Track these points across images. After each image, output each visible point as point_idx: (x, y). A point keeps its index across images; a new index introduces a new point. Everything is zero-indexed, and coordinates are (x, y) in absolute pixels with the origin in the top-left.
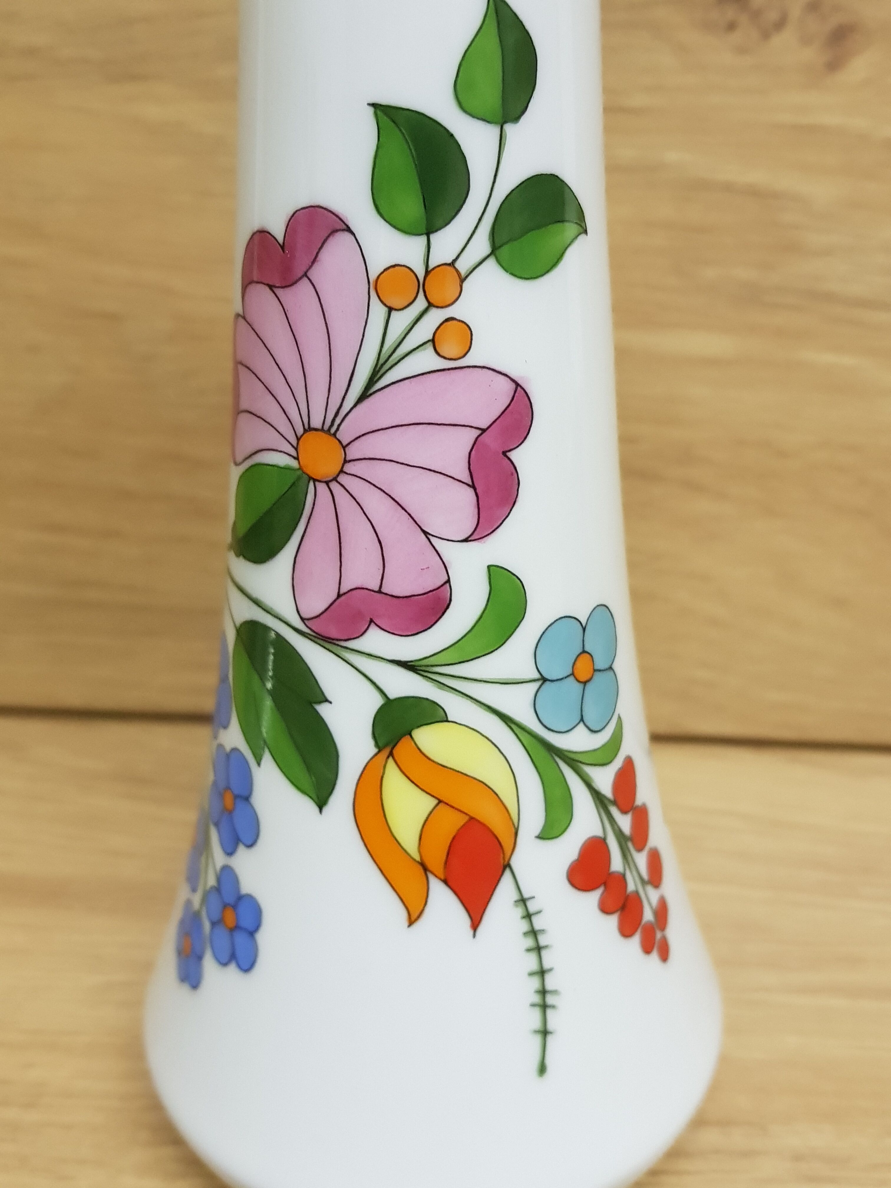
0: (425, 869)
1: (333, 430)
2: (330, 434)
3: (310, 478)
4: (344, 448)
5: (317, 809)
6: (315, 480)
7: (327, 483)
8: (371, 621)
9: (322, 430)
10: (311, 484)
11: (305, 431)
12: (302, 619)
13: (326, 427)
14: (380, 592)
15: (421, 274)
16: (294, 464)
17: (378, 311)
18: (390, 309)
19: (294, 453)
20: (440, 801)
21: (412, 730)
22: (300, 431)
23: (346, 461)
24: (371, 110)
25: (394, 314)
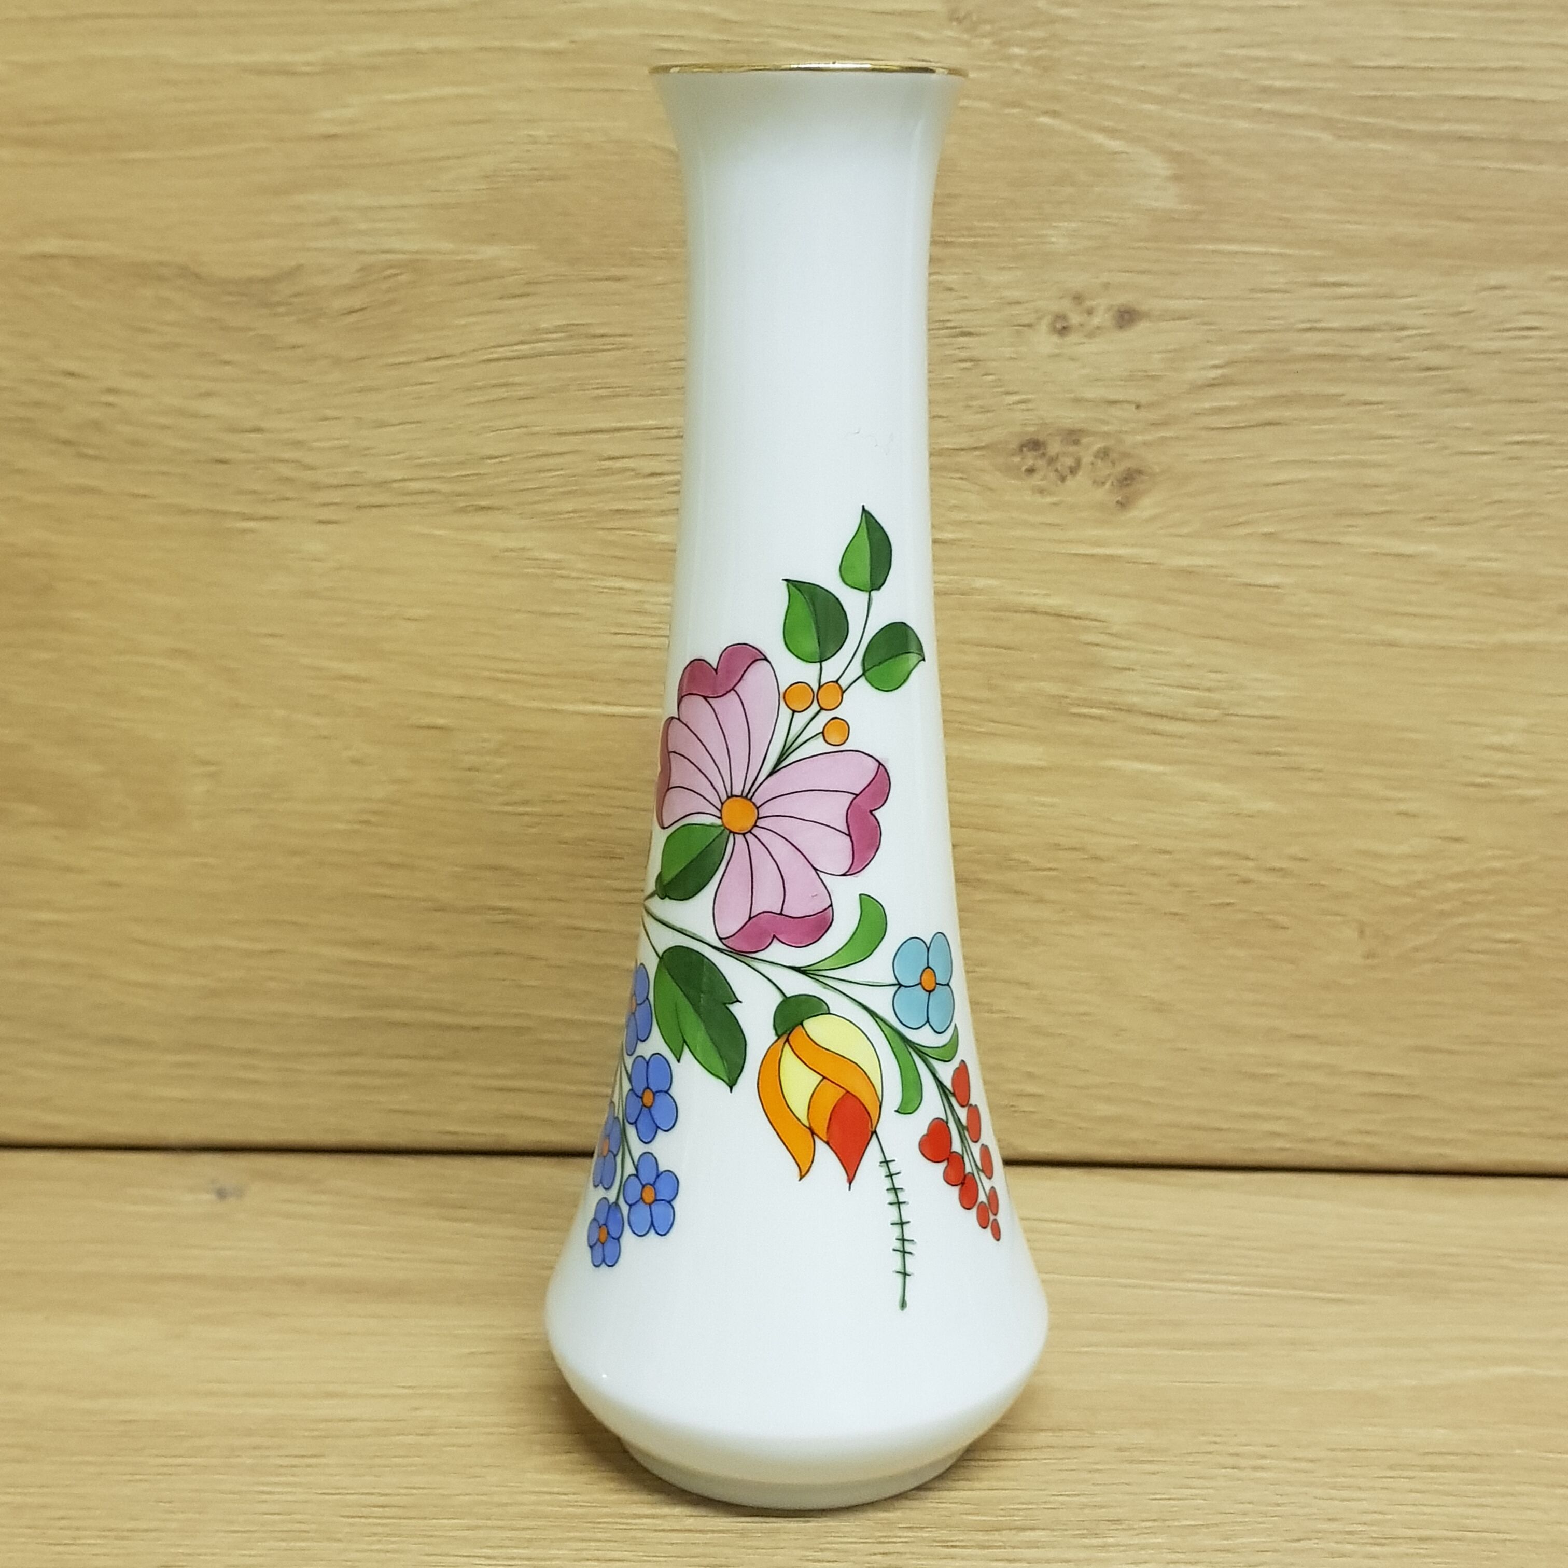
1: (749, 796)
2: (749, 799)
3: (731, 832)
4: (758, 808)
5: (729, 1089)
6: (734, 833)
7: (744, 834)
8: (774, 937)
9: (741, 796)
10: (731, 836)
11: (728, 797)
12: (720, 939)
13: (744, 794)
14: (781, 914)
15: (815, 688)
16: (718, 821)
17: (785, 713)
18: (794, 712)
19: (719, 814)
21: (804, 1021)
22: (724, 797)
23: (758, 818)
24: (785, 583)
25: (796, 714)
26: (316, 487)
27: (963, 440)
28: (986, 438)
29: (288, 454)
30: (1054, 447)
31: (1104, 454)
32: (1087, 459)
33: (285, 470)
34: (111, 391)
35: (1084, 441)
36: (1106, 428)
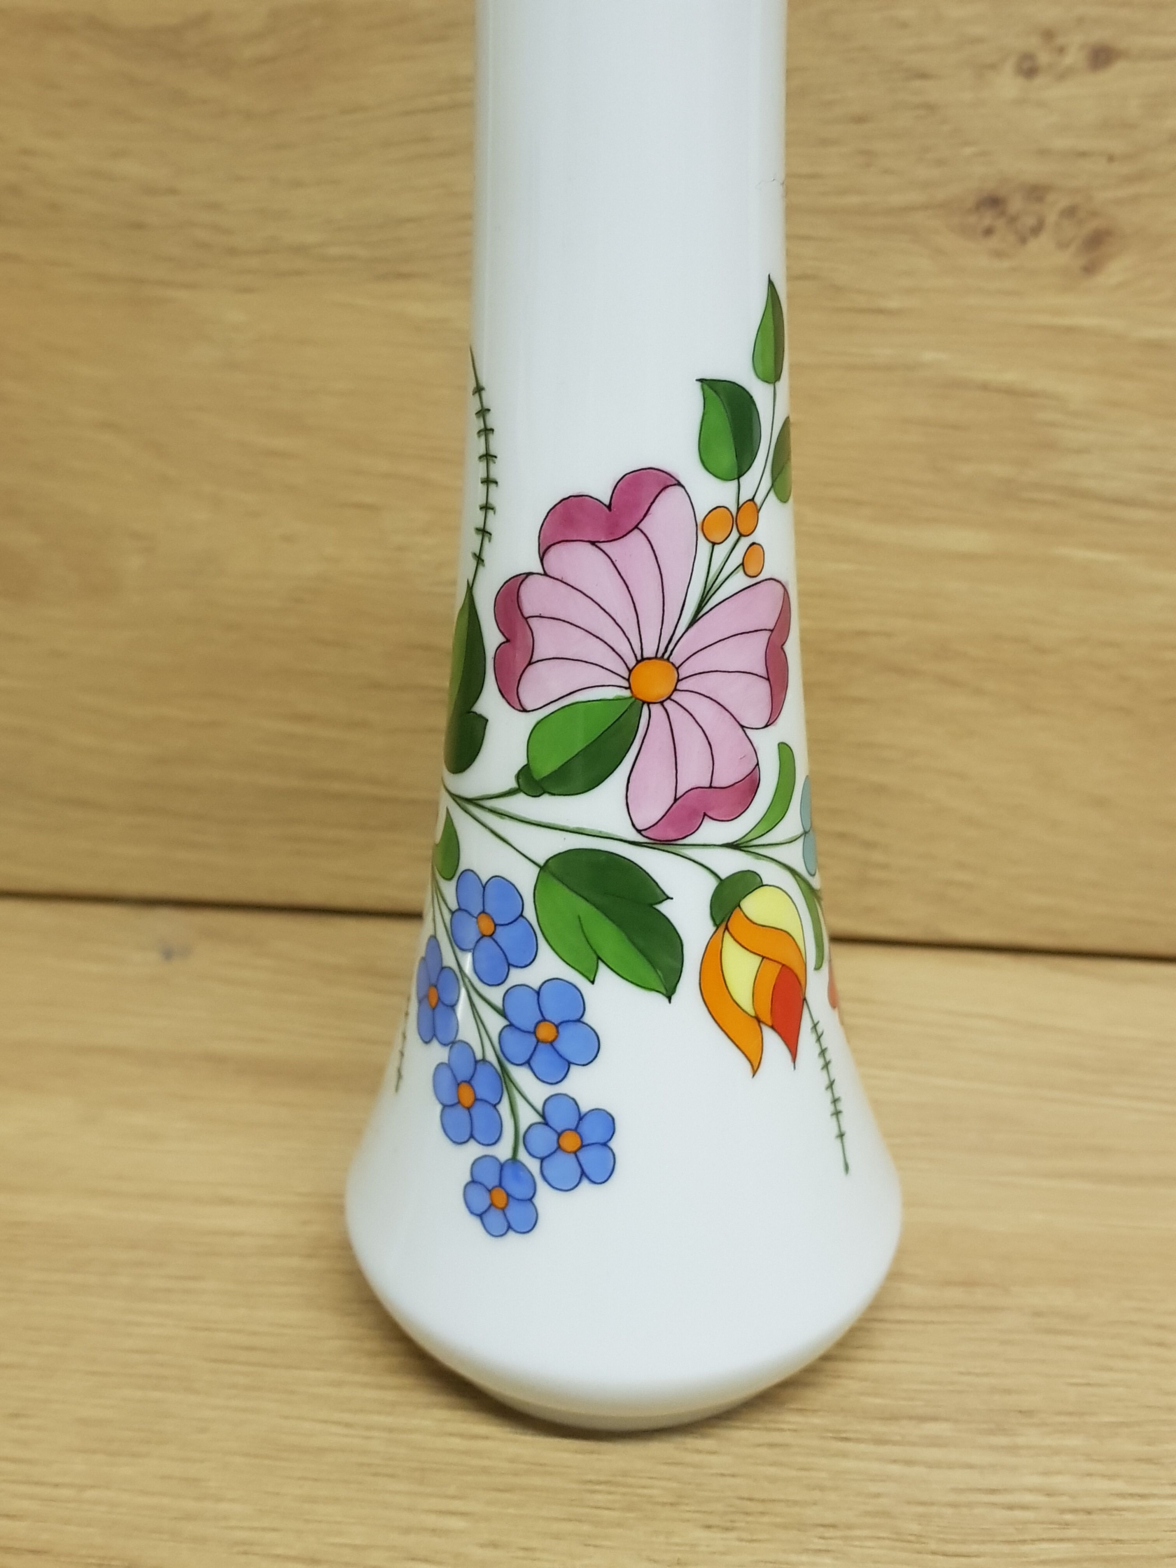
0: (759, 1021)
1: (666, 656)
2: (665, 660)
3: (644, 702)
4: (677, 669)
5: (667, 1000)
6: (649, 704)
7: (662, 703)
8: (705, 815)
9: (656, 657)
10: (645, 708)
11: (638, 662)
12: (639, 831)
13: (660, 655)
14: (711, 787)
15: (734, 511)
16: (627, 693)
17: (704, 546)
18: (714, 544)
19: (626, 684)
20: (763, 957)
21: (740, 901)
22: (632, 662)
23: (679, 680)
24: (699, 384)
25: (716, 547)
27: (914, 197)
28: (941, 195)
29: (205, 217)
30: (1016, 205)
31: (1070, 212)
32: (1052, 218)
35: (1050, 197)
36: (1073, 183)
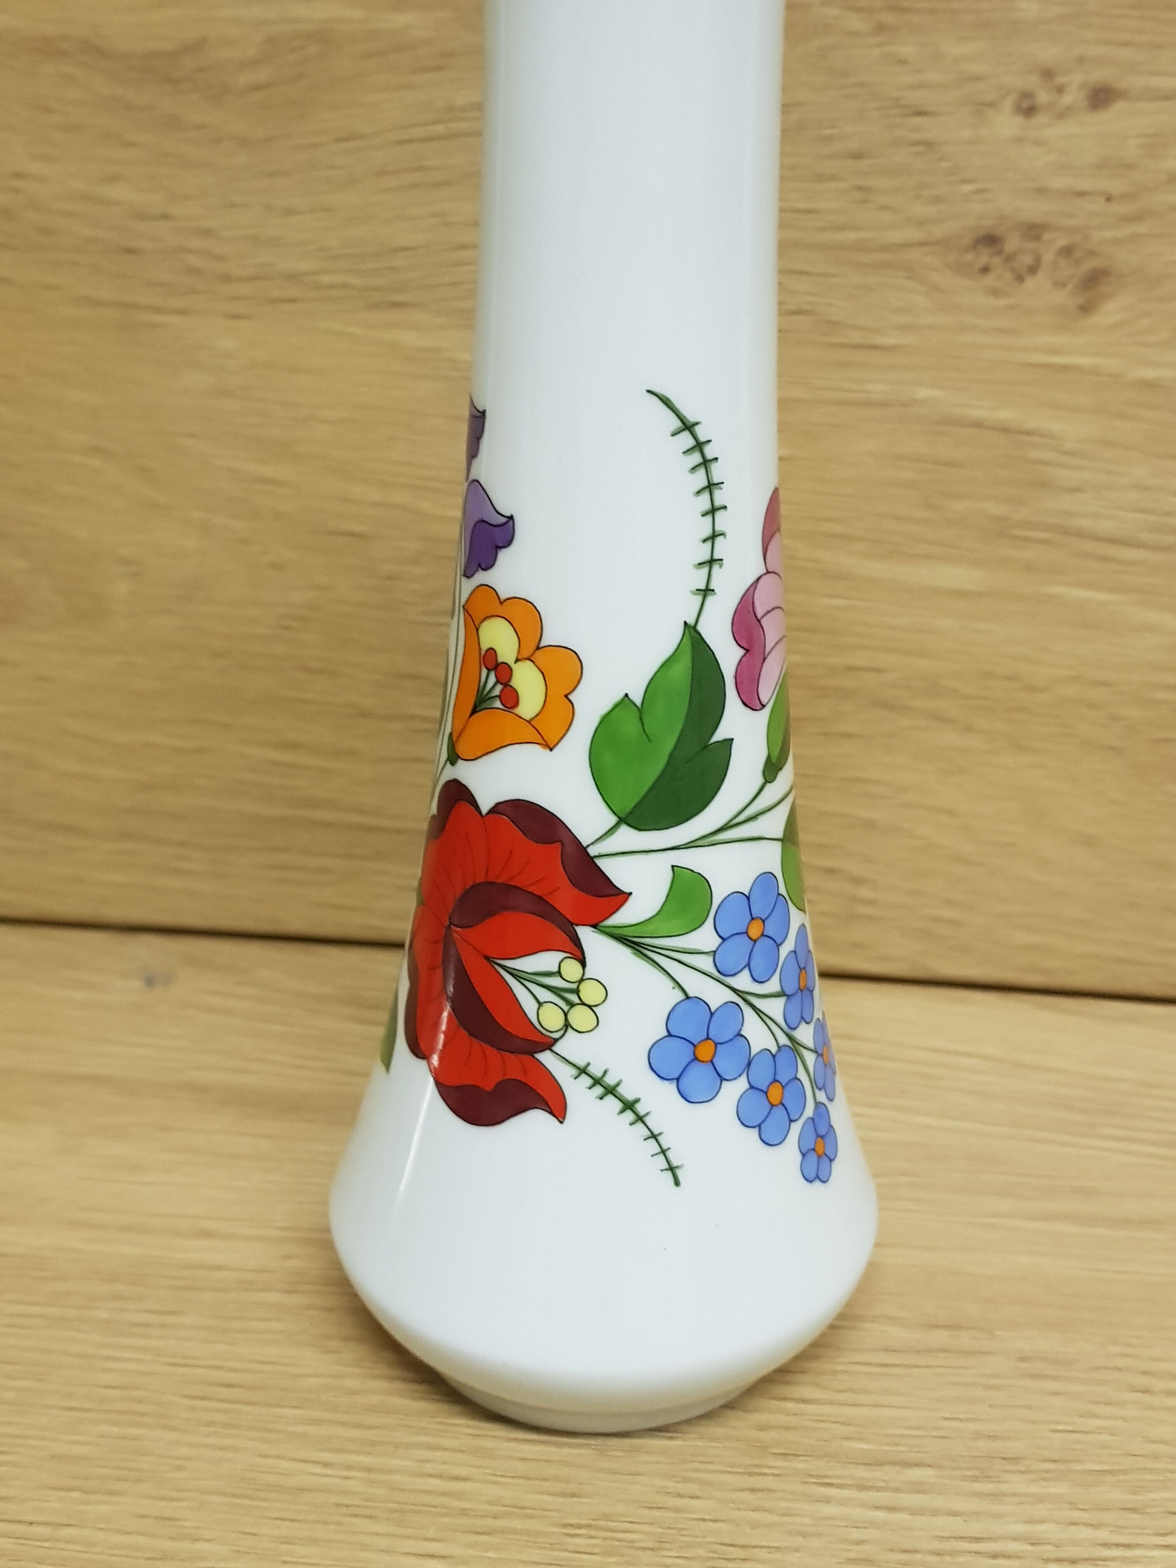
26: (226, 278)
27: (913, 234)
28: (938, 232)
29: (198, 243)
30: (1012, 243)
31: (1067, 251)
32: (1048, 258)
33: (194, 261)
34: (18, 175)
35: (1046, 236)
36: (1070, 222)
